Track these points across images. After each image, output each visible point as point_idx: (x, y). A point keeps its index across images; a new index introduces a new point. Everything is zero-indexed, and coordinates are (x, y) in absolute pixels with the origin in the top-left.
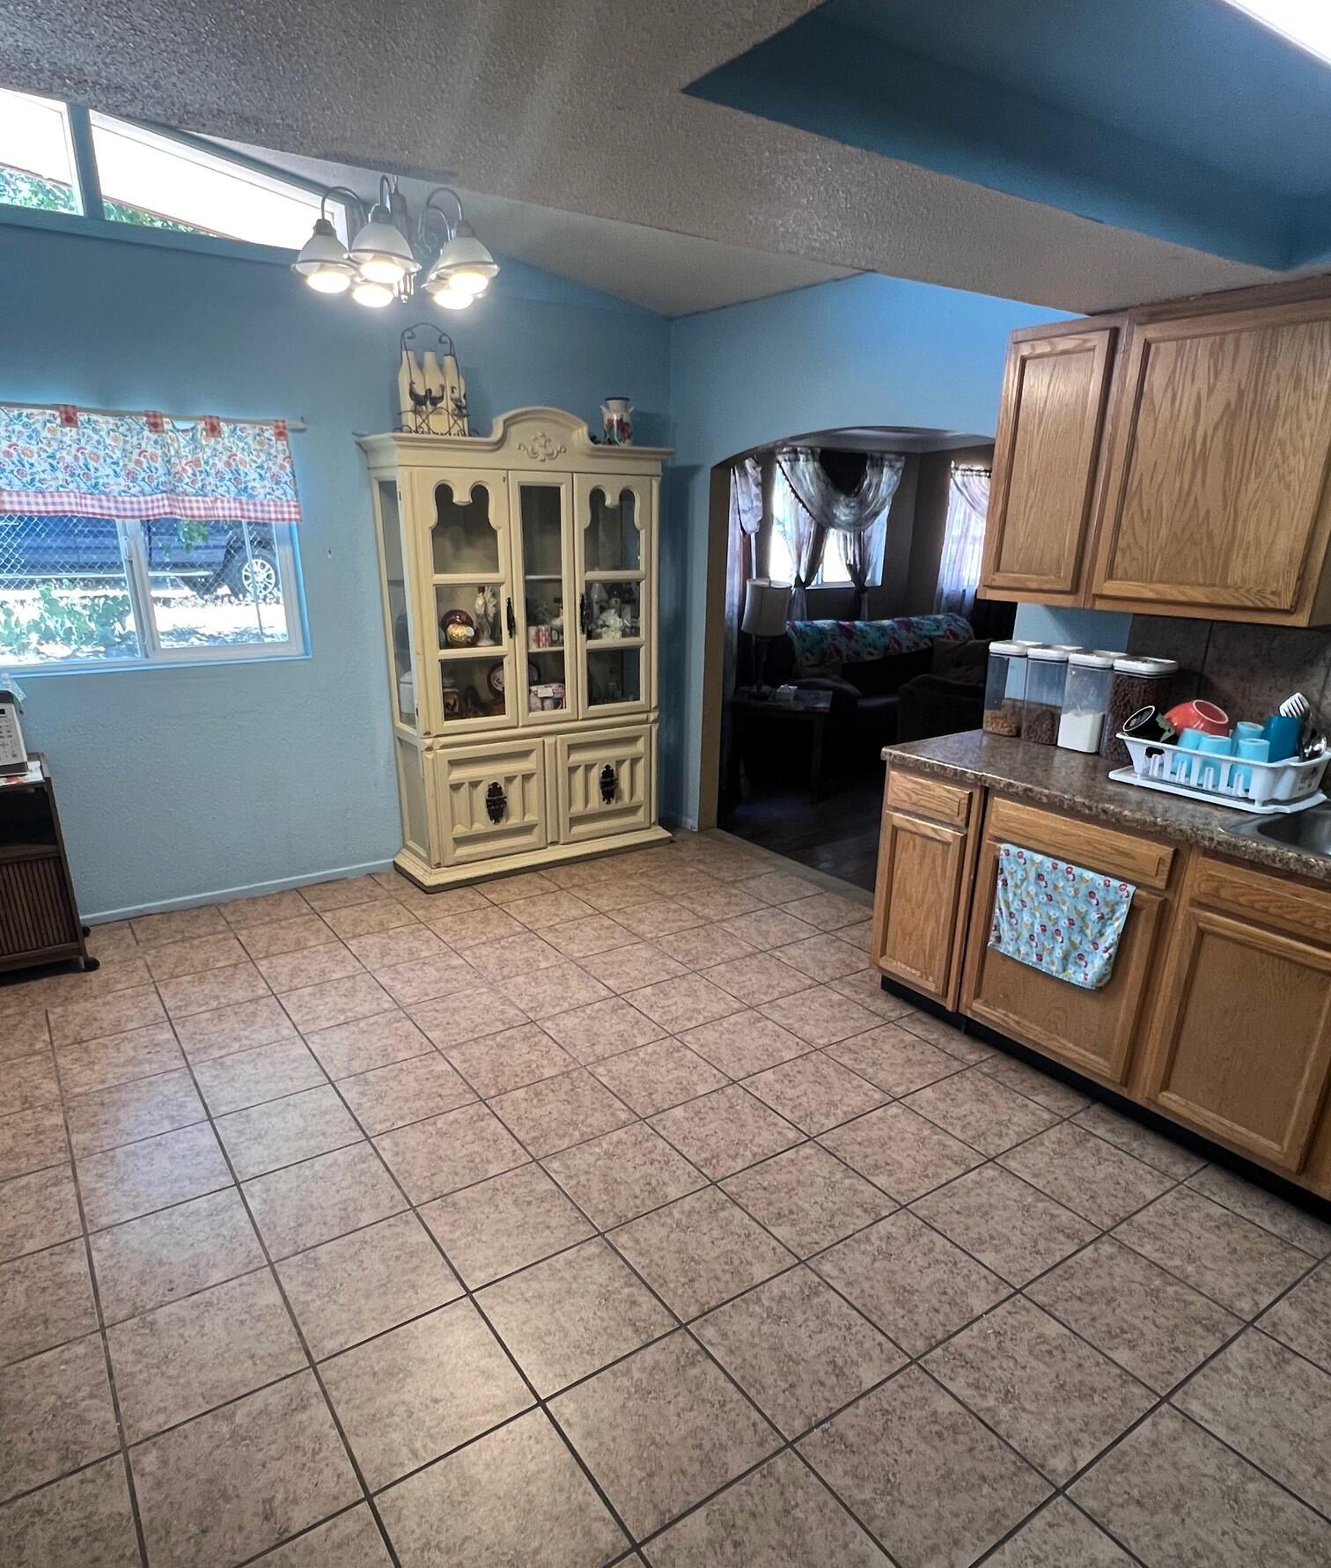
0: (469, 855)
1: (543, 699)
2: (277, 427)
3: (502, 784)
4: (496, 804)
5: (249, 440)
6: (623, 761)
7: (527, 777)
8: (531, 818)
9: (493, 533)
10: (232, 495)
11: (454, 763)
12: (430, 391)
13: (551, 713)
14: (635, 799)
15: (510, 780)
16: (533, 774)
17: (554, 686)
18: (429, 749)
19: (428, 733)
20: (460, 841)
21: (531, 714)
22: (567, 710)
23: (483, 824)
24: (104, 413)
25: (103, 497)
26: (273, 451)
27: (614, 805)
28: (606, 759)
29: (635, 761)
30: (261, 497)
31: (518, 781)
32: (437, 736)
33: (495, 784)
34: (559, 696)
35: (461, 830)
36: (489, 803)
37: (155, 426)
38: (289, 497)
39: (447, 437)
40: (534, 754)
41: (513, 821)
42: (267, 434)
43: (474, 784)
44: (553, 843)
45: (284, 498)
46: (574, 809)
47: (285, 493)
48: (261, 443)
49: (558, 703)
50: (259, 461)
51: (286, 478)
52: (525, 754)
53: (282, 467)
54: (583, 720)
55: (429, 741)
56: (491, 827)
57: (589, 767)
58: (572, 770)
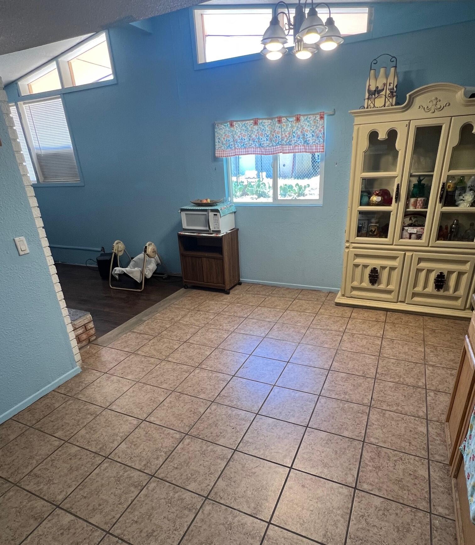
0: (358, 295)
1: (411, 234)
2: (321, 115)
3: (378, 269)
4: (374, 277)
5: (311, 122)
6: (453, 272)
7: (392, 269)
8: (390, 287)
9: (397, 152)
10: (302, 144)
11: (357, 256)
12: (378, 87)
13: (413, 241)
14: (457, 293)
15: (383, 268)
16: (396, 268)
17: (419, 228)
18: (347, 247)
19: (348, 241)
20: (354, 288)
21: (401, 240)
22: (423, 240)
23: (366, 284)
24: (268, 119)
25: (262, 148)
26: (318, 125)
27: (441, 293)
28: (441, 269)
29: (460, 274)
30: (311, 143)
31: (387, 270)
32: (352, 243)
33: (375, 268)
34: (421, 233)
35: (356, 284)
36: (370, 276)
37: (280, 121)
38: (321, 143)
39: (383, 108)
40: (398, 259)
41: (382, 286)
42: (317, 119)
43: (365, 266)
44: (401, 302)
45: (319, 143)
46: (416, 289)
47: (319, 141)
48: (315, 122)
49: (419, 237)
50: (313, 129)
51: (321, 135)
52: (394, 258)
53: (320, 131)
54: (431, 247)
55: (347, 244)
56: (370, 286)
57: (429, 271)
58: (419, 271)
